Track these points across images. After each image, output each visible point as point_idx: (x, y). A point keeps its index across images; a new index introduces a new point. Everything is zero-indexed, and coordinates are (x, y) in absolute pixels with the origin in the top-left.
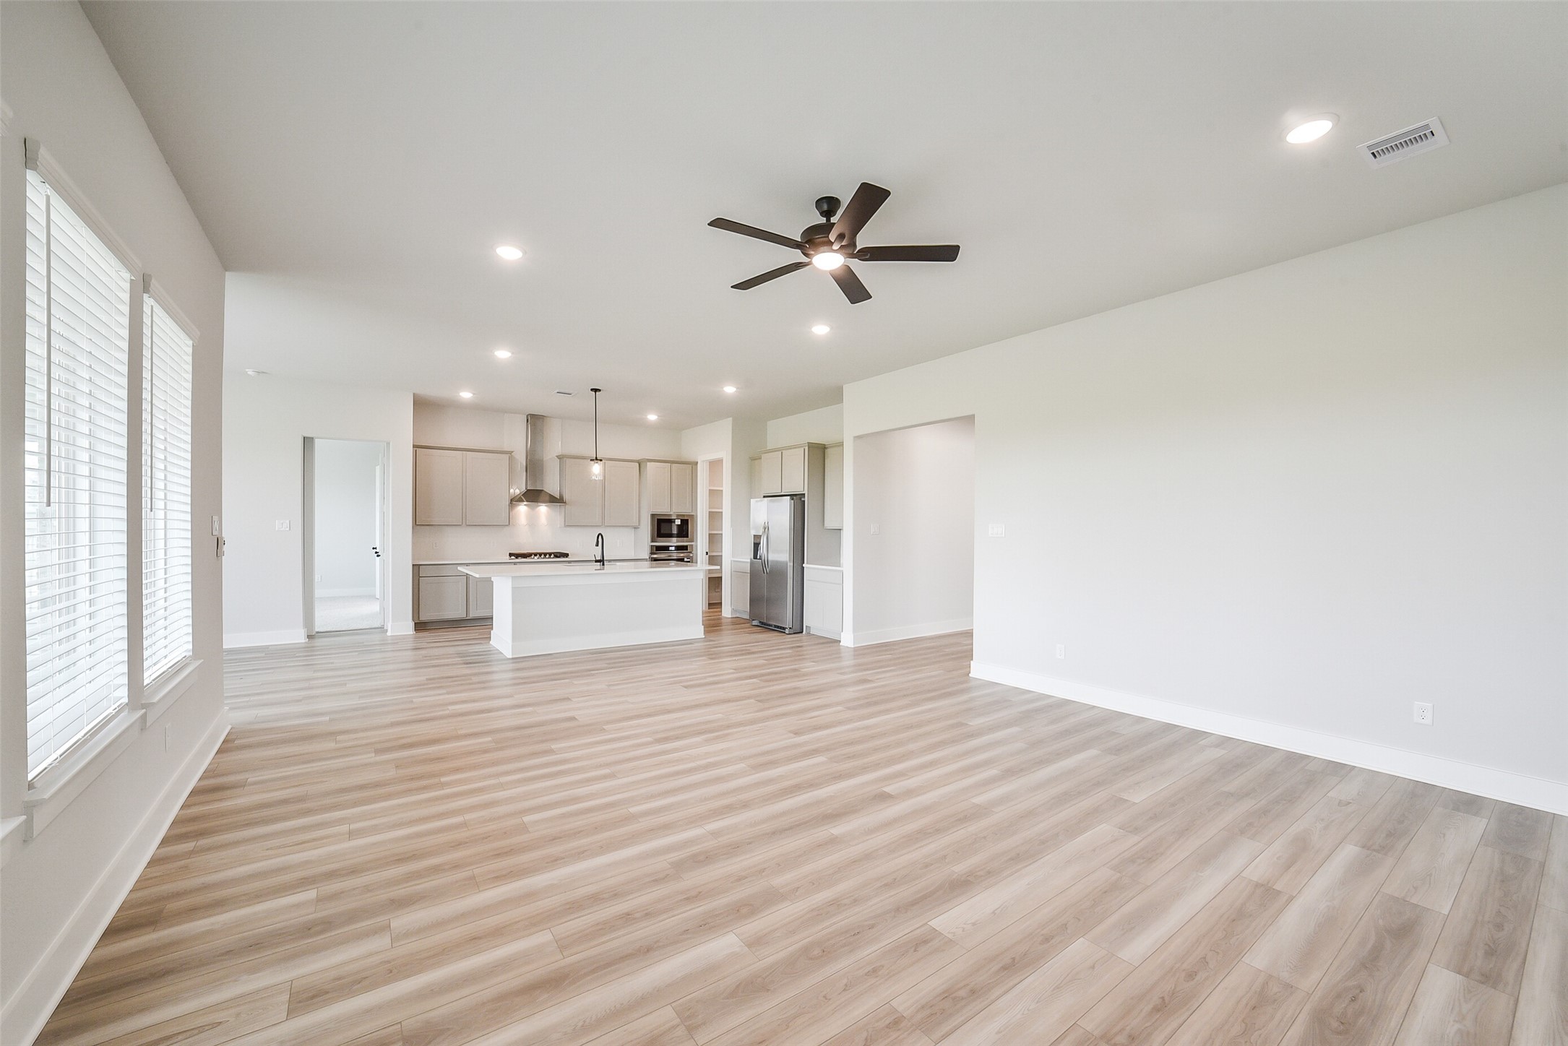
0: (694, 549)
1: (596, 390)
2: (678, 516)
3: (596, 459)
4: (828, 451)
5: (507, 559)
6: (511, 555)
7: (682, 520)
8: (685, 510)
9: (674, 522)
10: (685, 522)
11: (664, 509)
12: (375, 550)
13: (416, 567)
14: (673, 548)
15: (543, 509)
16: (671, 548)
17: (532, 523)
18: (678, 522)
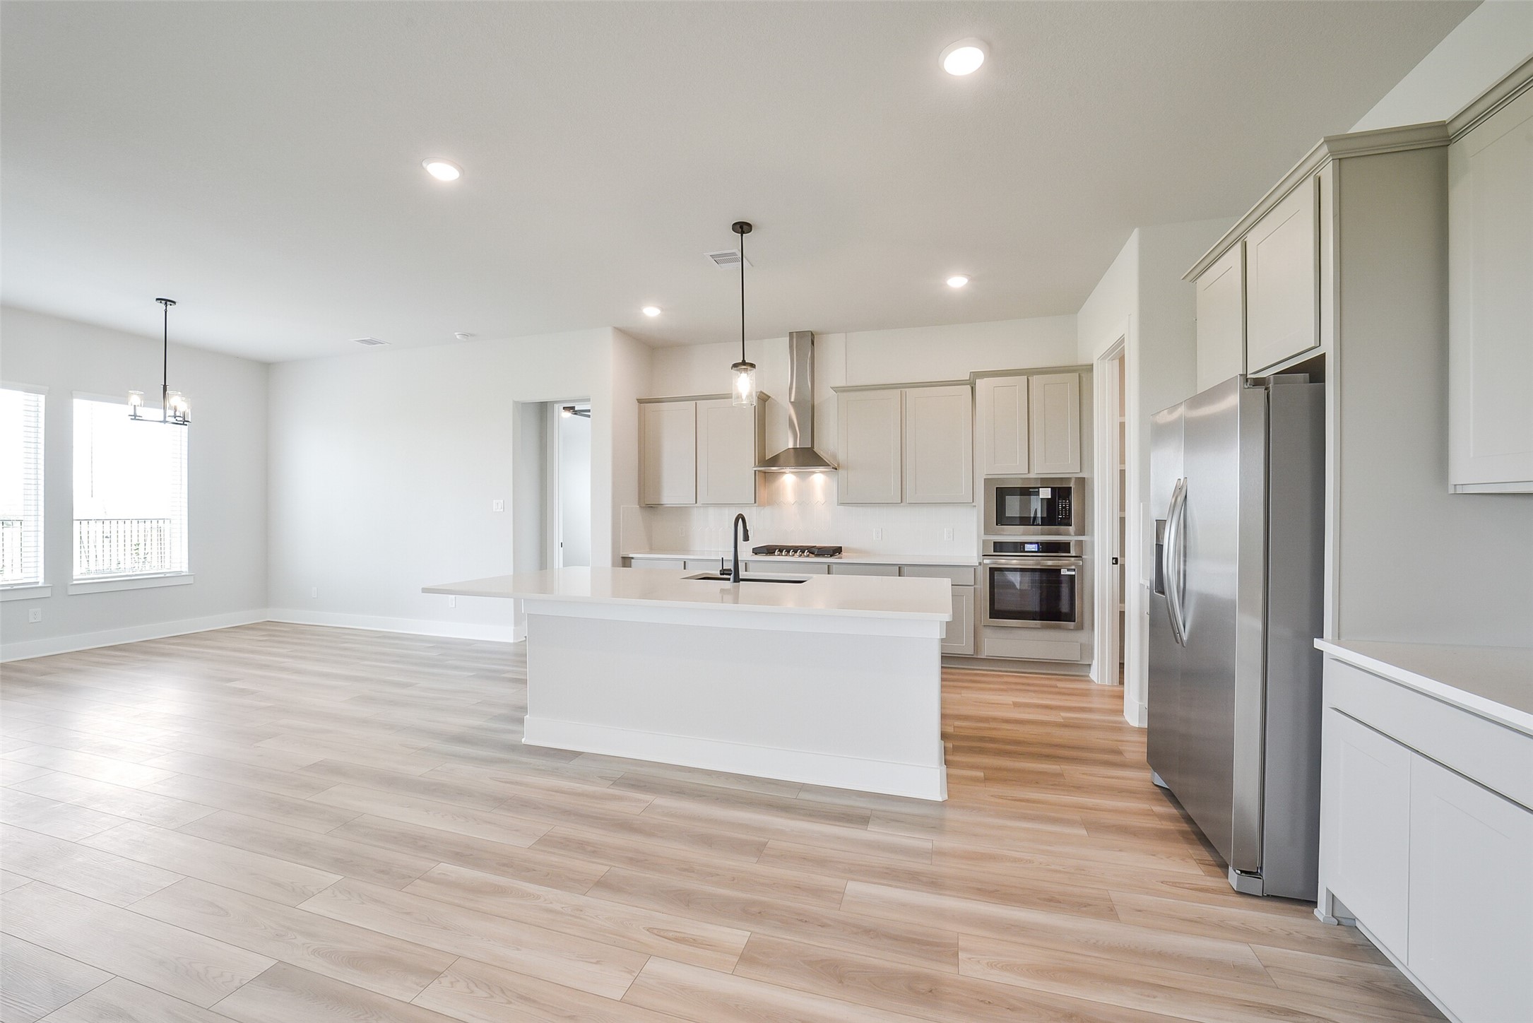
0: (1087, 549)
1: (742, 228)
2: (1045, 482)
3: (744, 363)
7: (1053, 489)
8: (1060, 466)
9: (1037, 493)
10: (1061, 493)
11: (1014, 469)
14: (1034, 547)
15: (819, 478)
16: (1028, 547)
17: (804, 498)
18: (1046, 493)
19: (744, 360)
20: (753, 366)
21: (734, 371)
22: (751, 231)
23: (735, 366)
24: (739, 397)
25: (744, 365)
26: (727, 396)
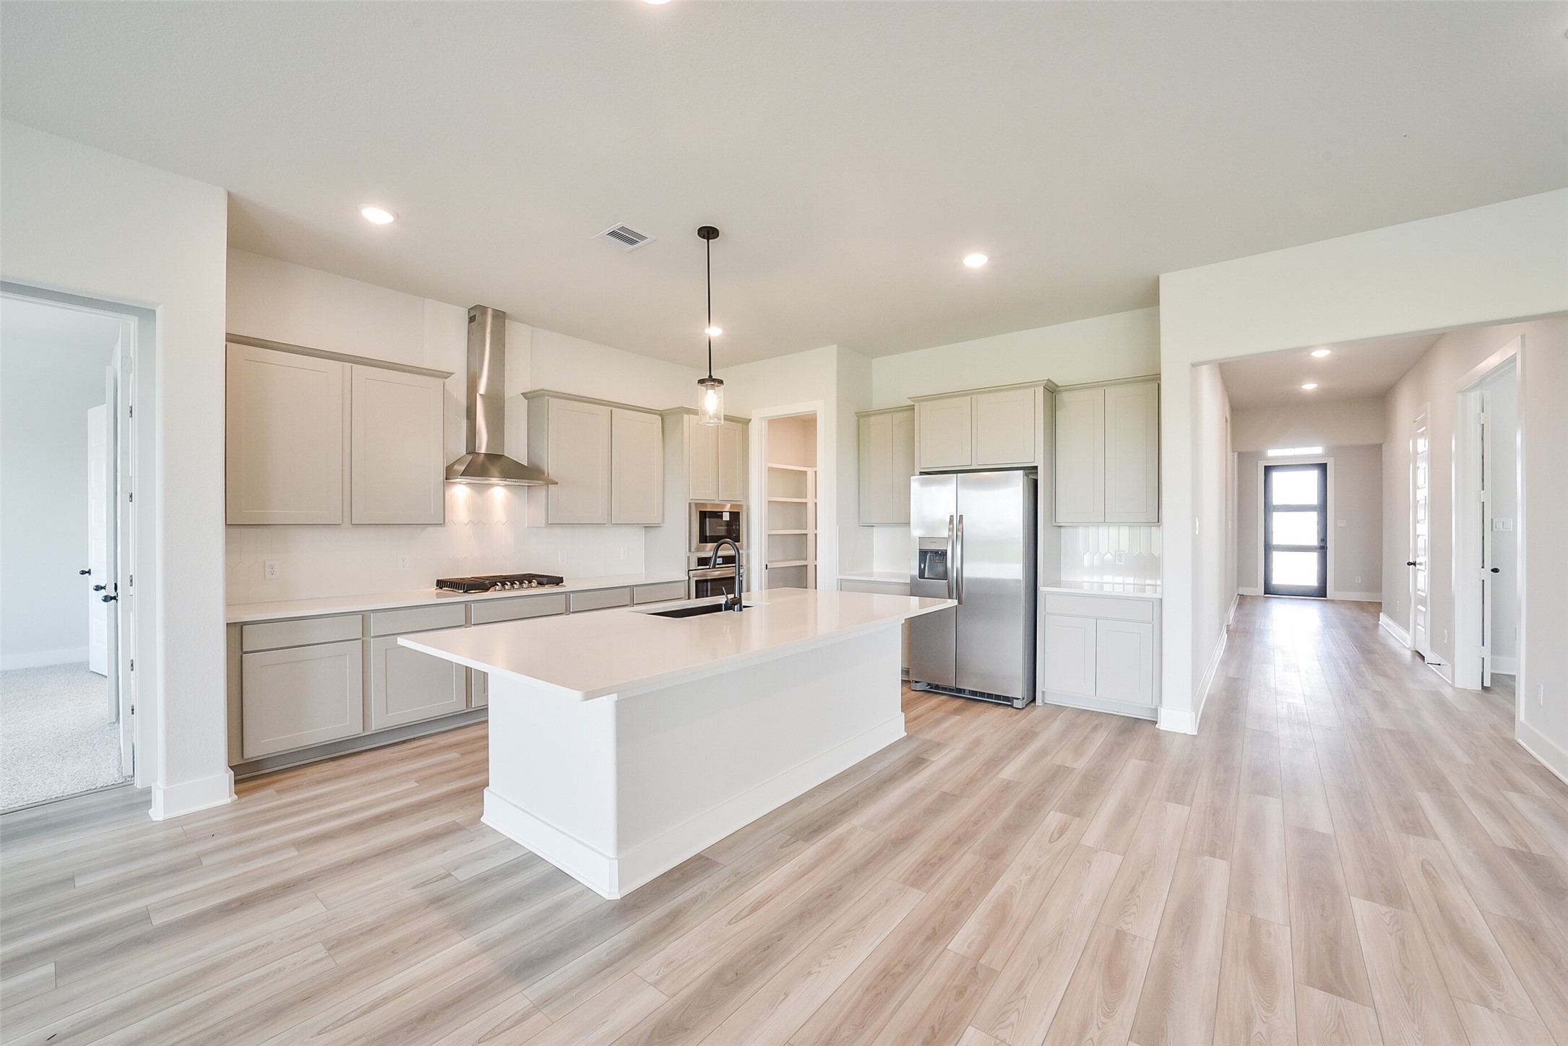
1: (709, 233)
2: (727, 507)
3: (712, 379)
4: (1065, 397)
5: (430, 594)
6: (441, 584)
7: (731, 513)
8: (739, 499)
9: (723, 518)
10: (735, 517)
11: (712, 498)
12: (103, 593)
13: (236, 631)
14: (720, 561)
15: (499, 493)
17: (480, 518)
18: (726, 517)
19: (710, 376)
20: (721, 382)
21: (701, 388)
22: (718, 235)
23: (701, 382)
24: (705, 413)
25: (711, 381)
26: (695, 412)
